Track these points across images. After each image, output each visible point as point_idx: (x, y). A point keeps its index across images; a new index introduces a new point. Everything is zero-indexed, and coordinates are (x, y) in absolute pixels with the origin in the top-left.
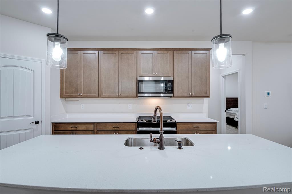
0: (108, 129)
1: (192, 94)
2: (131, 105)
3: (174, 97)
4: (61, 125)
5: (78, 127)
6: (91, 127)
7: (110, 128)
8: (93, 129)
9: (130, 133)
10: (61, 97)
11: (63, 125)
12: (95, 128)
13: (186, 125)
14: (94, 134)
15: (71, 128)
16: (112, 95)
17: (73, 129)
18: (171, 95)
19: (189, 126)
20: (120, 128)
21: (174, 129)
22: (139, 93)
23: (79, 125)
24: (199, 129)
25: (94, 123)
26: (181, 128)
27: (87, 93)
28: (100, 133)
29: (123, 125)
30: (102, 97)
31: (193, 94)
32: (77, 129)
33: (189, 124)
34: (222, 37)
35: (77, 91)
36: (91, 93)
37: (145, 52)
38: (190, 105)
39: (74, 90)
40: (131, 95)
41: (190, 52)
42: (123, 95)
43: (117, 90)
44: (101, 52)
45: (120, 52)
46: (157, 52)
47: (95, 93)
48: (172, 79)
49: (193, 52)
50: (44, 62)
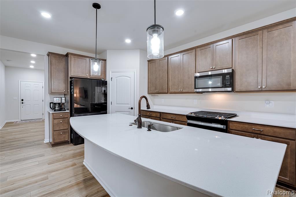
0: (168, 118)
1: (261, 87)
4: (144, 111)
6: (158, 115)
7: (169, 117)
8: (159, 117)
9: (183, 124)
10: (148, 94)
12: (161, 116)
13: (242, 125)
14: (160, 121)
16: (176, 91)
18: (230, 89)
19: (245, 127)
21: (222, 127)
22: (195, 88)
23: (153, 113)
24: (262, 133)
25: (160, 113)
26: (234, 127)
27: (161, 90)
28: (163, 120)
29: (178, 116)
30: (170, 93)
31: (264, 87)
32: (152, 116)
33: (246, 125)
35: (156, 89)
36: (163, 90)
37: (203, 48)
38: (270, 103)
39: (154, 88)
40: (190, 91)
41: (260, 32)
42: (184, 91)
43: (180, 87)
44: (170, 57)
45: (182, 54)
46: (215, 45)
47: (165, 90)
48: (230, 71)
49: (265, 31)
50: (136, 71)
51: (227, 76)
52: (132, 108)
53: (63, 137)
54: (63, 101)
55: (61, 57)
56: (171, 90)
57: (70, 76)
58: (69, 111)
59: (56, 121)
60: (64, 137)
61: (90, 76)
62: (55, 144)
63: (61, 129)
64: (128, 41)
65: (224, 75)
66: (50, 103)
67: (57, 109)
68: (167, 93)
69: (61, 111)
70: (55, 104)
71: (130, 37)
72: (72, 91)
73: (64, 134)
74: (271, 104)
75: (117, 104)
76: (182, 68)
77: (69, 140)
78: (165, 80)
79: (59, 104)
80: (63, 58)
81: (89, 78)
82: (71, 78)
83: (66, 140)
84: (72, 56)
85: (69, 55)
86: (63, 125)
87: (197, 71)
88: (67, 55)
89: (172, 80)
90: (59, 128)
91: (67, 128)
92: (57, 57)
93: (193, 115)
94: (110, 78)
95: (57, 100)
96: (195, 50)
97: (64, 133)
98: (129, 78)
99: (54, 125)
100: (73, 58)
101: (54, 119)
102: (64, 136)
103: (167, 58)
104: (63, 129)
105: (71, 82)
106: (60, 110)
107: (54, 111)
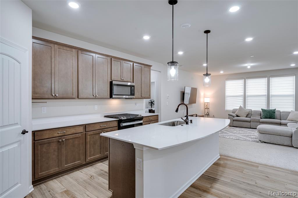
0: (96, 129)
2: (97, 106)
4: (45, 132)
5: (67, 131)
6: (80, 129)
7: (98, 127)
9: (114, 130)
11: (48, 132)
15: (58, 134)
17: (60, 135)
19: (147, 119)
20: (107, 127)
21: (141, 122)
23: (68, 130)
29: (108, 124)
32: (66, 134)
33: (147, 117)
36: (67, 94)
37: (116, 60)
41: (142, 65)
42: (99, 97)
46: (124, 62)
47: (72, 94)
50: (28, 52)
51: (133, 88)
56: (82, 95)
89: (82, 82)
96: (110, 58)
98: (17, 64)
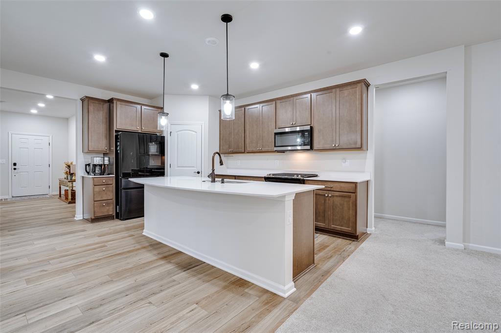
1: (335, 146)
3: (312, 148)
13: (316, 183)
16: (254, 150)
18: (308, 147)
22: (275, 146)
24: (332, 190)
27: (236, 149)
30: (248, 153)
31: (338, 145)
33: (320, 183)
34: (227, 96)
35: (230, 147)
36: (239, 149)
37: (284, 100)
38: (345, 161)
39: (227, 146)
40: (270, 149)
41: (334, 90)
42: (264, 149)
43: (259, 145)
44: (247, 108)
45: (261, 105)
46: (295, 98)
47: (241, 149)
48: (308, 128)
49: (338, 90)
50: (204, 124)
51: (306, 133)
52: (198, 173)
53: (106, 210)
54: (106, 162)
55: (102, 103)
56: (249, 148)
57: (115, 129)
58: (114, 176)
59: (97, 189)
60: (108, 211)
61: (141, 129)
62: (96, 220)
63: (104, 198)
64: (195, 87)
65: (302, 132)
66: (86, 165)
67: (97, 172)
68: (244, 153)
69: (103, 175)
70: (95, 166)
71: (198, 82)
72: (118, 149)
73: (107, 206)
74: (347, 163)
75: (178, 167)
76: (261, 122)
77: (114, 214)
78: (242, 136)
79: (101, 166)
80: (103, 105)
81: (140, 131)
82: (116, 131)
83: (111, 213)
84: (118, 103)
85: (115, 102)
86: (106, 193)
87: (277, 127)
88: (111, 101)
89: (249, 136)
90: (102, 197)
91: (111, 198)
92: (96, 102)
93: (271, 176)
94: (169, 133)
95: (98, 160)
96: (274, 102)
97: (108, 204)
98: (194, 133)
99: (95, 193)
100: (120, 105)
101: (95, 185)
102: (108, 208)
103: (243, 108)
104: (106, 199)
105: (116, 136)
106: (102, 173)
107: (95, 175)
